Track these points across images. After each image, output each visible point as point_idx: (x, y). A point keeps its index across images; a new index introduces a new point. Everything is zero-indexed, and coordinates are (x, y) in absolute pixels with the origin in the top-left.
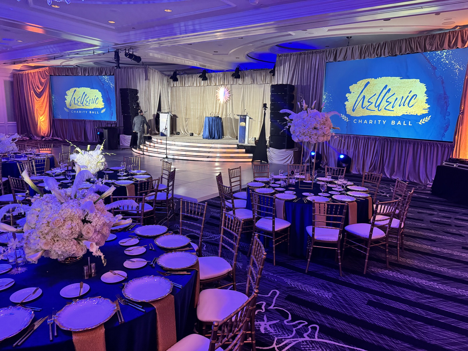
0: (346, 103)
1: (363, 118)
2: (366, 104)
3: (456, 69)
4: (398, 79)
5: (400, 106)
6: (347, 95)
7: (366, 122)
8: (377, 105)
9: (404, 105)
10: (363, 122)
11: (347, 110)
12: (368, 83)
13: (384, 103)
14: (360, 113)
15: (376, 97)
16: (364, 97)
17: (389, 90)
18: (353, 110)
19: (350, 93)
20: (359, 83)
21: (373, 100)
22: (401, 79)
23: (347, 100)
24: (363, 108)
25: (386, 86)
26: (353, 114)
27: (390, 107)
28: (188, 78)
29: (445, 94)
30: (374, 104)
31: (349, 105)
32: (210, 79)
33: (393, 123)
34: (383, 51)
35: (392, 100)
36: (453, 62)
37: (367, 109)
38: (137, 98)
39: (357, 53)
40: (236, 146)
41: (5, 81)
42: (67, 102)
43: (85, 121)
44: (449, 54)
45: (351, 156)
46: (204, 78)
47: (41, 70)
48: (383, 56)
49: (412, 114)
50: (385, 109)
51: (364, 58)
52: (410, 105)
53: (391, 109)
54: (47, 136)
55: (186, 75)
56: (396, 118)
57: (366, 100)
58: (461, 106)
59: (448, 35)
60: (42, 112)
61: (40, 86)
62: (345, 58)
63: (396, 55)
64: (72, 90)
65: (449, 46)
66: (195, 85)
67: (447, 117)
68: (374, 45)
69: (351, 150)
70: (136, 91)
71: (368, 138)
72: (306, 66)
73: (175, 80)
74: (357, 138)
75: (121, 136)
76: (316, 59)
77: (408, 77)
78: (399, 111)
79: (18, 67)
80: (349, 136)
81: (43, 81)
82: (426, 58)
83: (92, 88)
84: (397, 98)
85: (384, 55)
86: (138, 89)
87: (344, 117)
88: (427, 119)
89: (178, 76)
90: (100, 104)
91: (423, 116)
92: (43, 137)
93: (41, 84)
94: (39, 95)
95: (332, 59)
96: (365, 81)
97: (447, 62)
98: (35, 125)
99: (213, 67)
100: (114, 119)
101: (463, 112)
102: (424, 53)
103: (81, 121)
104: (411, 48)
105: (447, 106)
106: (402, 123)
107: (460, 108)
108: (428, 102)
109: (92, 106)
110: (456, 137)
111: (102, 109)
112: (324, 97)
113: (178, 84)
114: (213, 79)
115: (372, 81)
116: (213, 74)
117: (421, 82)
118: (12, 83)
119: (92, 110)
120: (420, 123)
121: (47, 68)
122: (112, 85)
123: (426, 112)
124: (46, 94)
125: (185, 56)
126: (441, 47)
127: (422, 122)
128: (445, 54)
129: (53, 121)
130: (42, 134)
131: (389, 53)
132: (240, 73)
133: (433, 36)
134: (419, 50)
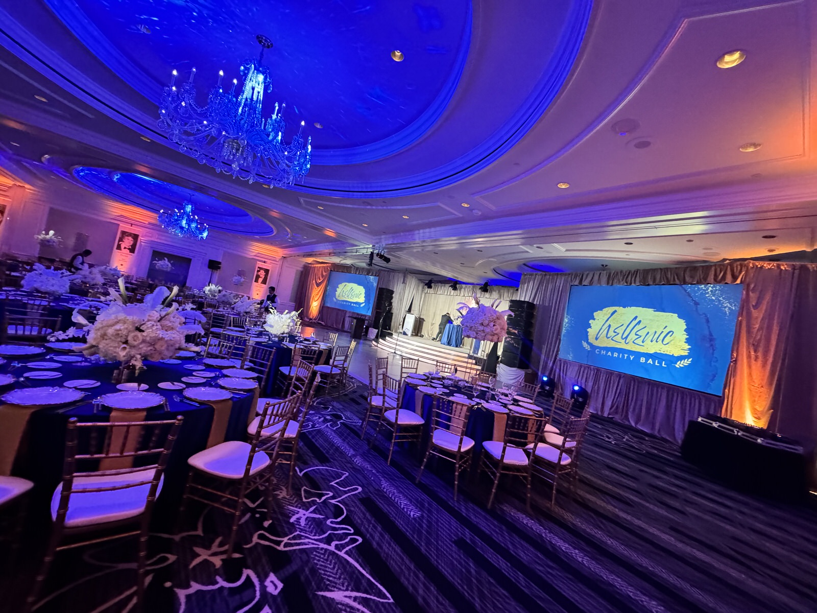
0: (589, 330)
1: (607, 349)
2: (611, 333)
3: (725, 307)
4: (651, 311)
5: (652, 341)
6: (591, 322)
7: (610, 354)
8: (624, 336)
9: (657, 342)
10: (607, 353)
11: (589, 337)
12: (615, 311)
13: (632, 336)
14: (603, 343)
15: (624, 328)
16: (610, 326)
17: (640, 322)
18: (597, 339)
19: (594, 319)
20: (605, 310)
21: (620, 331)
22: (654, 311)
23: (590, 327)
24: (608, 338)
25: (636, 318)
26: (596, 343)
27: (639, 341)
28: (441, 287)
29: (711, 335)
30: (620, 335)
31: (592, 332)
32: (460, 289)
33: (643, 360)
34: (633, 279)
35: (643, 333)
36: (721, 299)
37: (612, 339)
38: (392, 298)
39: (604, 279)
40: (467, 356)
41: (297, 270)
42: (337, 293)
43: (346, 311)
44: (716, 290)
45: (589, 390)
46: (455, 288)
47: (325, 265)
48: (633, 284)
49: (668, 353)
50: (633, 342)
51: (612, 285)
52: (664, 343)
53: (641, 344)
54: (315, 319)
55: (440, 284)
56: (648, 356)
57: (612, 329)
58: (732, 352)
59: (713, 269)
60: (316, 299)
61: (321, 278)
62: (591, 283)
63: (648, 285)
64: (344, 284)
65: (715, 280)
66: (446, 294)
67: (713, 364)
68: (624, 272)
69: (590, 384)
70: (392, 292)
71: (610, 373)
72: (550, 287)
73: (430, 287)
74: (598, 371)
75: (370, 329)
76: (560, 281)
77: (663, 310)
78: (652, 348)
79: (310, 260)
80: (589, 367)
81: (324, 274)
82: (686, 291)
83: (359, 284)
84: (648, 333)
85: (635, 283)
86: (395, 290)
87: (585, 345)
88: (687, 362)
89: (433, 285)
90: (362, 299)
91: (681, 358)
92: (311, 319)
93: (323, 276)
94: (318, 285)
95: (577, 283)
96: (611, 309)
97: (713, 298)
98: (308, 307)
99: (465, 280)
100: (369, 314)
101: (736, 361)
102: (683, 286)
103: (343, 311)
104: (667, 278)
105: (714, 350)
106: (654, 362)
107: (732, 355)
108: (688, 341)
109: (355, 300)
110: (727, 391)
111: (362, 303)
112: (566, 320)
113: (431, 291)
114: (463, 290)
115: (620, 310)
116: (464, 286)
117: (679, 317)
118: (302, 272)
119: (354, 303)
120: (677, 366)
121: (330, 265)
122: (375, 284)
123: (686, 353)
124: (323, 286)
125: (443, 268)
126: (704, 281)
127: (679, 365)
128: (710, 288)
129: (323, 307)
130: (311, 317)
131: (640, 282)
132: (488, 288)
133: (695, 269)
134: (677, 282)
